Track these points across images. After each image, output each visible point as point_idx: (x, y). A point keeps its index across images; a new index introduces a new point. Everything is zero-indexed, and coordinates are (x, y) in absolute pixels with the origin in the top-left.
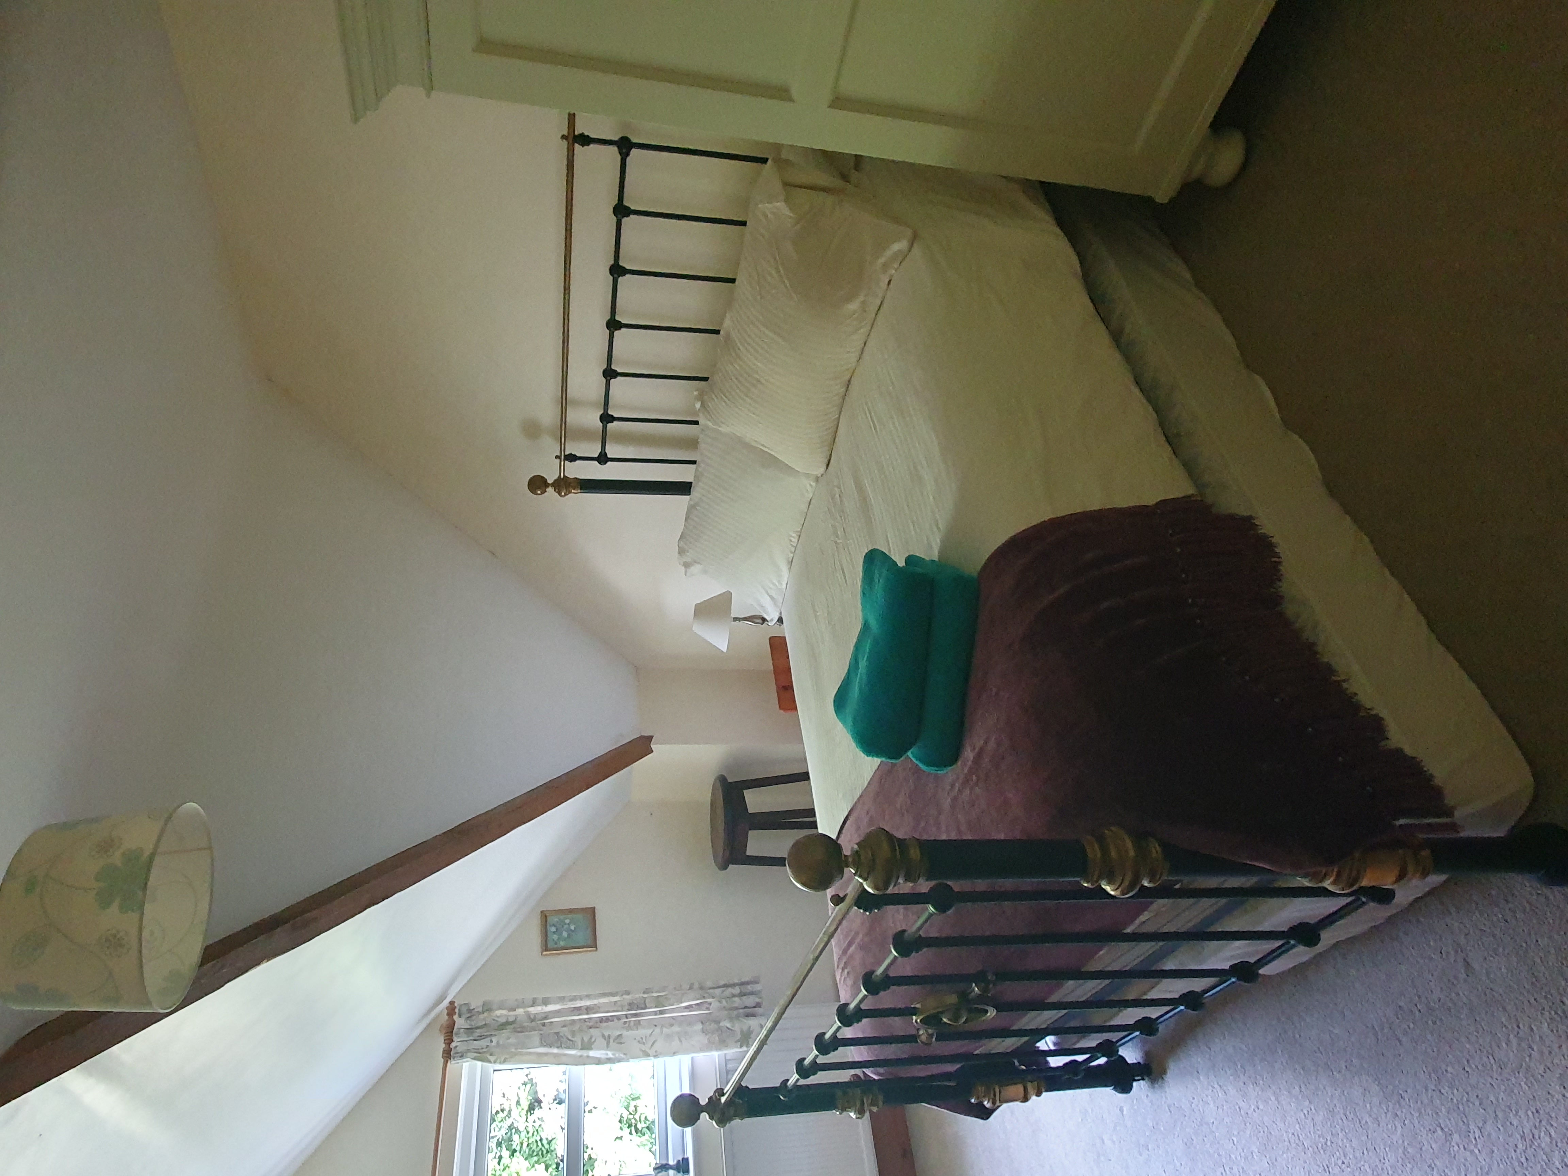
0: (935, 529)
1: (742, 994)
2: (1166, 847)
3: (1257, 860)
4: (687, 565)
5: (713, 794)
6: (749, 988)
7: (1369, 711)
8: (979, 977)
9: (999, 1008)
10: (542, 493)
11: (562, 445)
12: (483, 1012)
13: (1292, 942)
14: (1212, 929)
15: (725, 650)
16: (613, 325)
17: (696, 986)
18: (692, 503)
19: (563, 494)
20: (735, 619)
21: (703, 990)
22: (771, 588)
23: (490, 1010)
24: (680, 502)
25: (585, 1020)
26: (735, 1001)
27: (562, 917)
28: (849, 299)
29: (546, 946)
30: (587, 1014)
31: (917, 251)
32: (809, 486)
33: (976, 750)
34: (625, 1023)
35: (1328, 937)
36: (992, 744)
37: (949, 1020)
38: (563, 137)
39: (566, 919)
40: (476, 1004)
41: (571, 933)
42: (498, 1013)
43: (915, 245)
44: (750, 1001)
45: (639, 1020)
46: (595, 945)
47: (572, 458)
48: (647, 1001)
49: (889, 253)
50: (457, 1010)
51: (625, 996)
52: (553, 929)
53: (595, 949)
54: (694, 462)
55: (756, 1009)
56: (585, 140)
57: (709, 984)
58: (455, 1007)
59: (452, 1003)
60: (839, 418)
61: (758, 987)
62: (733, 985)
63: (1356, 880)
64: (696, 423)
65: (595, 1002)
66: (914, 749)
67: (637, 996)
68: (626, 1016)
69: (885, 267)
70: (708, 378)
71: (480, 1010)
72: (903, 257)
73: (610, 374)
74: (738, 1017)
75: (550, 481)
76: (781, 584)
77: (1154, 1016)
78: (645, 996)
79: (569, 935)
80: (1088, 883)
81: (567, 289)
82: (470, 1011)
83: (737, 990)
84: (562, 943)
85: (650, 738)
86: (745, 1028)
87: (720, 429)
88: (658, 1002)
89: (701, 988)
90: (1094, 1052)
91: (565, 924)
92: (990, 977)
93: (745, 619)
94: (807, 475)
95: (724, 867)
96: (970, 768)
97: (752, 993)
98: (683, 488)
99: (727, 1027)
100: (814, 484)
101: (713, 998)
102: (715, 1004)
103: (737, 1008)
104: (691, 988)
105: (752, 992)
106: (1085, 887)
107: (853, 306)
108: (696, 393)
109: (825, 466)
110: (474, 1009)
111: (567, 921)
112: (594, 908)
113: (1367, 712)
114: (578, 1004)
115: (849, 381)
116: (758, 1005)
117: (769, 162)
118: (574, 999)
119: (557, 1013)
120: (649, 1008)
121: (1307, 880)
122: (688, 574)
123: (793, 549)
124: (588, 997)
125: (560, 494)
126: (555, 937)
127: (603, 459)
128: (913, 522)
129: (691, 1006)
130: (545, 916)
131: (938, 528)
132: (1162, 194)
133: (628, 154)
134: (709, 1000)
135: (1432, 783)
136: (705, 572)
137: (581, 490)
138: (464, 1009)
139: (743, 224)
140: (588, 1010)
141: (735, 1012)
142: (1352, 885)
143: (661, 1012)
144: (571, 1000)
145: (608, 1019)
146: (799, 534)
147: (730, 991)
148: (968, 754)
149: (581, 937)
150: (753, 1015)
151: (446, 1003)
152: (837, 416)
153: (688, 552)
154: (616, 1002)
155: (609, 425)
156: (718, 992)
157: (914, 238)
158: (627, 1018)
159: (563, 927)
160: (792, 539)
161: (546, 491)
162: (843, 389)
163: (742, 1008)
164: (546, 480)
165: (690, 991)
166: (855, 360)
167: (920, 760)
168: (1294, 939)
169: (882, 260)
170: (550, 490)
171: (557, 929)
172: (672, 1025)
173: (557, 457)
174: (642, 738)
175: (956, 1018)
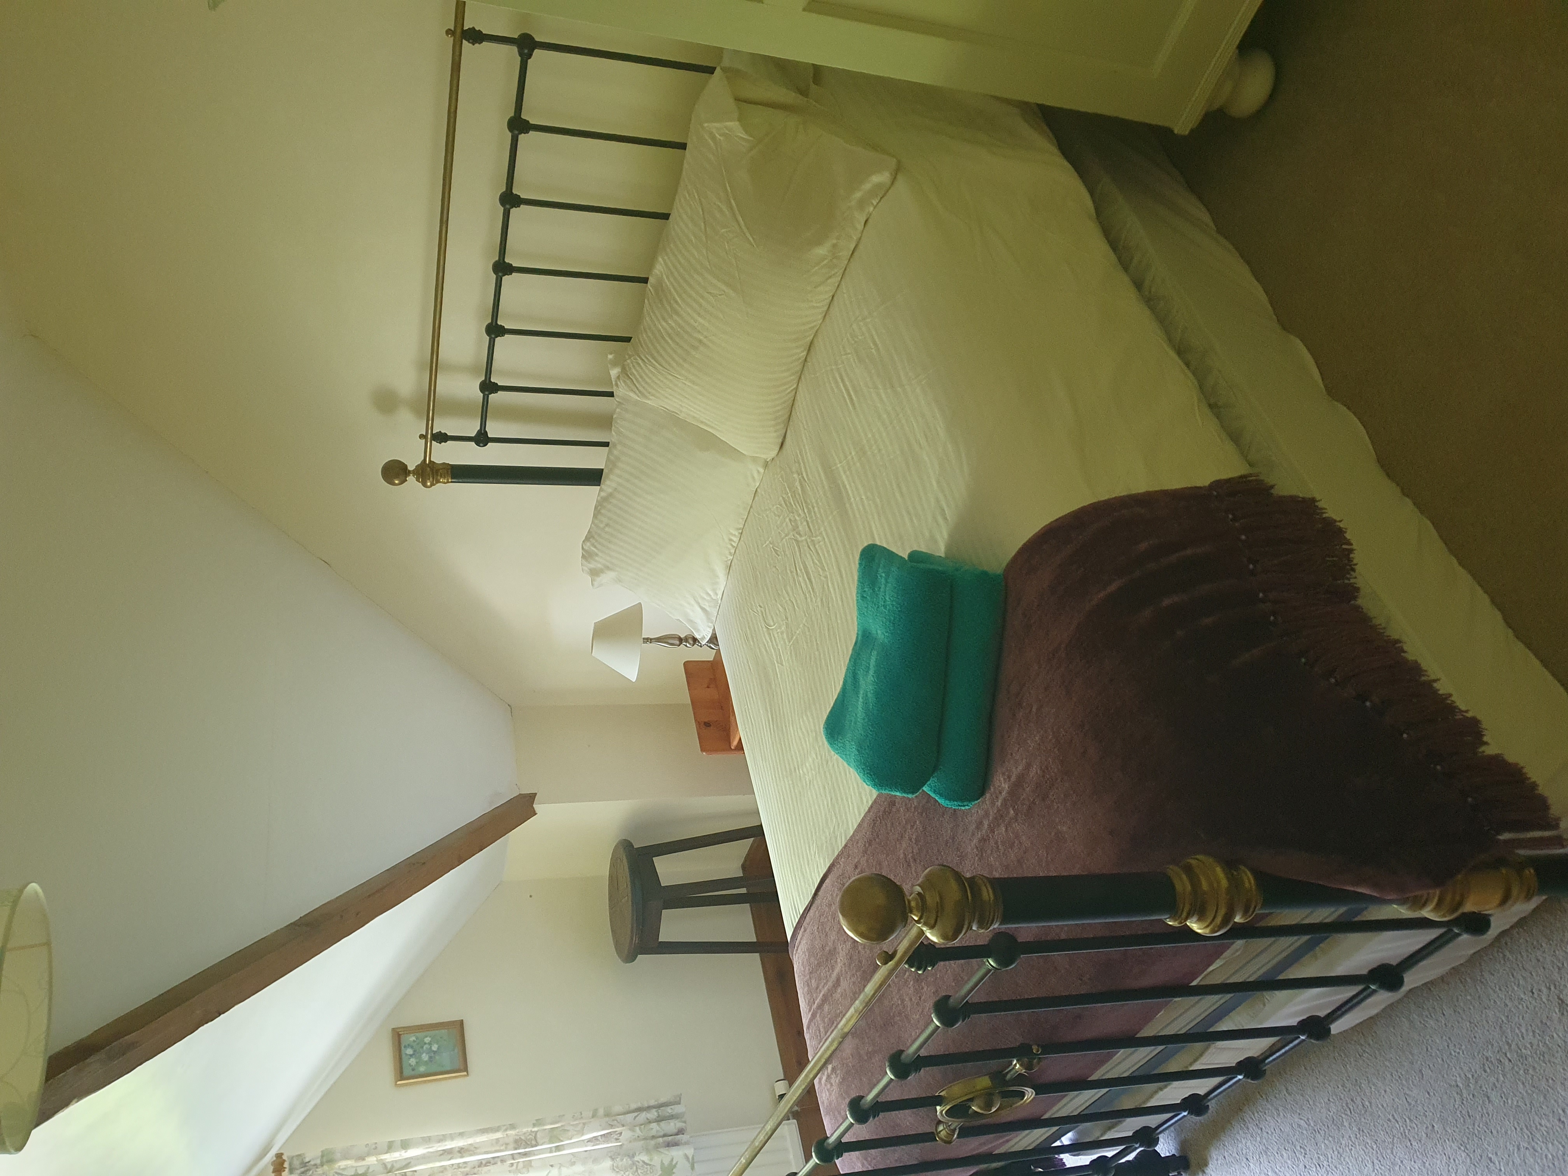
0: (940, 519)
1: (659, 1120)
2: (1260, 876)
3: (1357, 884)
4: (594, 573)
5: (613, 865)
6: (669, 1110)
7: (1465, 714)
8: (1022, 1051)
9: (1040, 1089)
10: (402, 483)
11: (430, 421)
12: (322, 1165)
13: (1373, 987)
14: (1281, 977)
15: (634, 679)
16: (502, 268)
17: (601, 1112)
18: (603, 494)
19: (429, 484)
20: (647, 640)
21: (610, 1117)
22: (704, 599)
23: (331, 1161)
24: (588, 494)
25: (459, 1166)
26: (652, 1129)
27: (420, 1035)
28: (819, 243)
29: (401, 1072)
30: (462, 1157)
31: (901, 184)
32: (757, 471)
33: (1013, 779)
34: (512, 1164)
35: (1412, 979)
36: (1035, 771)
37: (980, 1107)
38: (448, 32)
39: (426, 1037)
40: (312, 1154)
41: (433, 1054)
42: (343, 1164)
43: (899, 177)
44: (671, 1126)
45: (530, 1161)
46: (466, 1069)
47: (442, 438)
48: (538, 1136)
49: (867, 186)
50: (286, 1165)
51: (510, 1132)
52: (409, 1051)
53: (465, 1073)
54: (606, 444)
55: (679, 1136)
56: (476, 37)
57: (617, 1108)
58: (284, 1161)
59: (279, 1156)
60: (796, 389)
61: (678, 1109)
62: (649, 1108)
63: (1460, 904)
64: (611, 394)
65: (470, 1141)
66: (932, 781)
67: (525, 1130)
68: (513, 1157)
69: (862, 204)
70: (631, 338)
71: (318, 1162)
72: (883, 192)
73: (495, 330)
74: (657, 1147)
75: (411, 467)
76: (717, 594)
77: (1202, 1092)
78: (535, 1129)
79: (430, 1057)
80: (1175, 920)
81: (444, 222)
82: (304, 1164)
83: (653, 1114)
84: (422, 1069)
85: (532, 797)
86: (666, 1162)
87: (649, 402)
88: (553, 1136)
89: (607, 1115)
90: (1127, 1142)
91: (425, 1043)
92: (1035, 1049)
93: (659, 640)
94: (754, 459)
95: (630, 958)
96: (1005, 799)
97: (672, 1117)
98: (592, 477)
99: (644, 1162)
100: (762, 470)
101: (623, 1126)
102: (627, 1134)
103: (653, 1137)
104: (594, 1116)
105: (672, 1115)
106: (1170, 925)
107: (821, 251)
108: (610, 357)
109: (778, 449)
110: (309, 1162)
111: (427, 1040)
112: (462, 1020)
113: (1462, 715)
114: (449, 1145)
115: (812, 343)
116: (681, 1132)
117: (718, 71)
118: (442, 1139)
119: (424, 1159)
120: (541, 1145)
121: (1405, 907)
122: (596, 583)
123: (733, 551)
124: (461, 1135)
125: (425, 485)
126: (413, 1061)
127: (482, 439)
128: (909, 513)
129: (596, 1138)
130: (397, 1035)
131: (945, 519)
132: (1183, 125)
133: (530, 56)
134: (619, 1129)
135: (1536, 792)
136: (619, 580)
137: (452, 479)
138: (296, 1163)
139: (683, 146)
140: (462, 1151)
141: (653, 1142)
142: (1455, 909)
143: (558, 1148)
144: (440, 1141)
145: (488, 1163)
146: (740, 531)
147: (643, 1116)
148: (1001, 783)
149: (446, 1059)
150: (676, 1144)
151: (271, 1156)
152: (795, 386)
153: (597, 555)
154: (498, 1140)
155: (492, 397)
156: (630, 1117)
157: (898, 170)
158: (513, 1159)
159: (422, 1047)
160: (733, 538)
161: (406, 480)
162: (805, 353)
163: (660, 1137)
164: (406, 466)
165: (592, 1120)
166: (820, 317)
167: (941, 795)
168: (1374, 984)
169: (858, 195)
170: (411, 479)
171: (415, 1051)
172: (573, 1164)
173: (421, 436)
174: (522, 797)
175: (988, 1105)
